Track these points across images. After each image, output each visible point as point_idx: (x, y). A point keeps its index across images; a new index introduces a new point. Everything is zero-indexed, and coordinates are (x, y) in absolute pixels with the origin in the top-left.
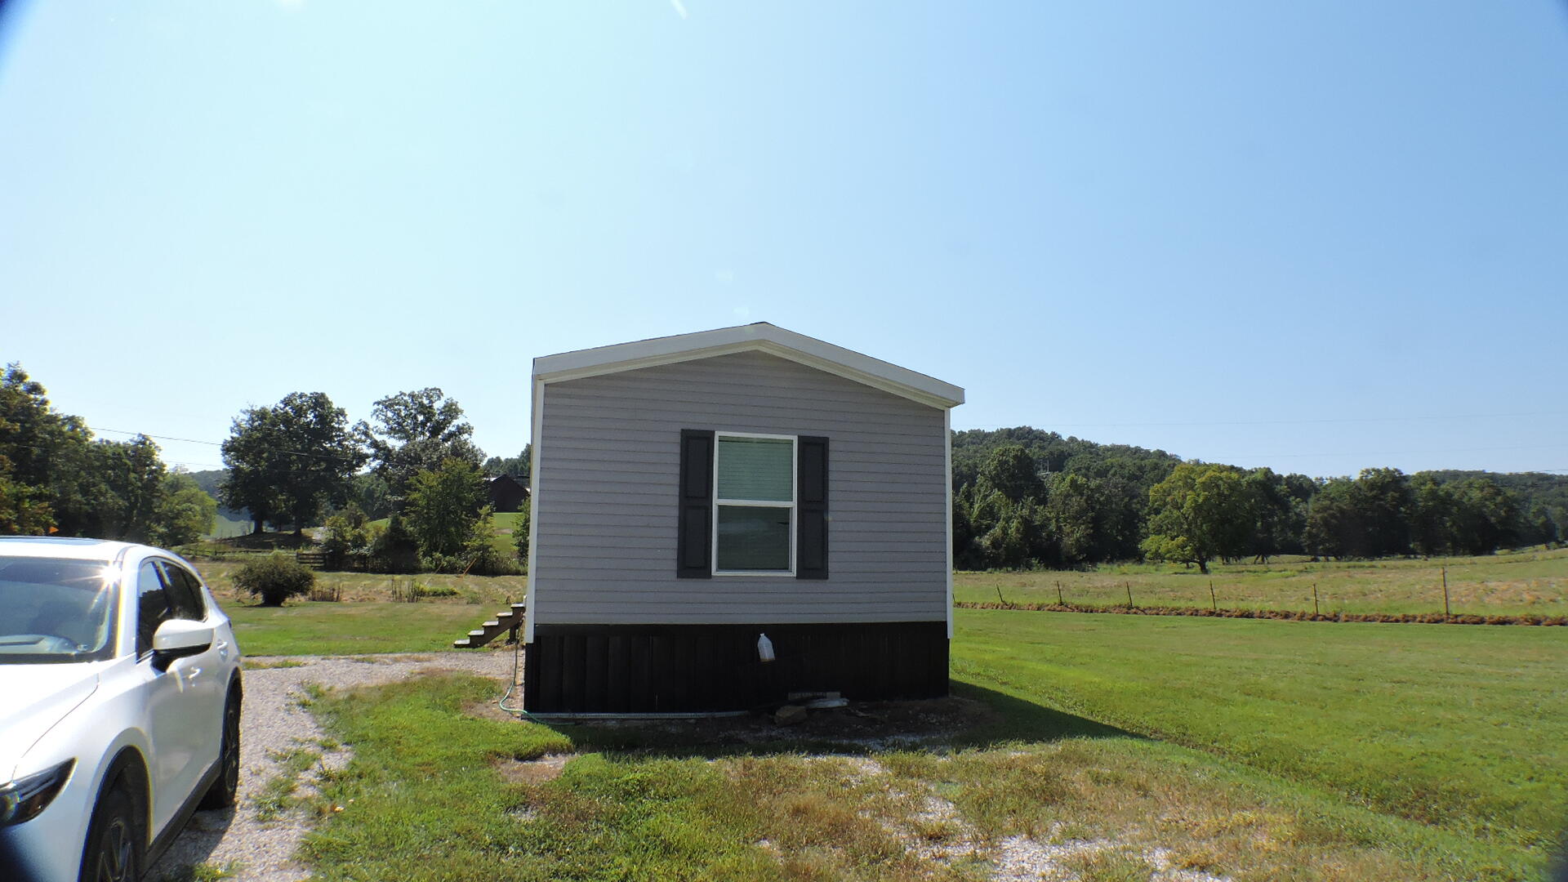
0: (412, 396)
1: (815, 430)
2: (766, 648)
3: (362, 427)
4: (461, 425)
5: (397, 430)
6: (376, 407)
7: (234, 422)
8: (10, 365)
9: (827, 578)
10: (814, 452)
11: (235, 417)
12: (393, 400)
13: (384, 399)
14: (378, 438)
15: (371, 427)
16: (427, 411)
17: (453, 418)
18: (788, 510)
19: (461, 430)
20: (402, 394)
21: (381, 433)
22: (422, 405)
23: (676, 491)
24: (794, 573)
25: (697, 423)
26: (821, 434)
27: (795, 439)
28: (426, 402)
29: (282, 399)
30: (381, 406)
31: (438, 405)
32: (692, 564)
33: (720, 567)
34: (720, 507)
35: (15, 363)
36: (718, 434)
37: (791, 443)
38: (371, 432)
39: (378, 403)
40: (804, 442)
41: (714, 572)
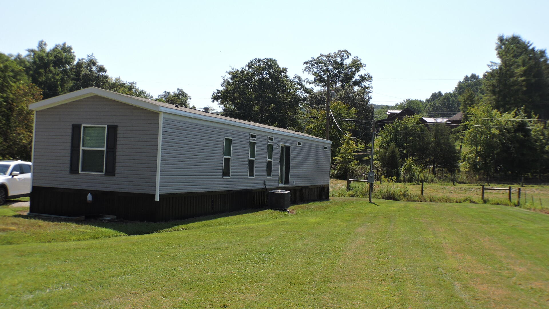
0: (328, 56)
1: (113, 123)
2: (89, 197)
3: (296, 80)
4: (363, 75)
5: (319, 80)
6: (305, 66)
7: (223, 79)
8: (88, 56)
9: (115, 176)
10: (113, 130)
11: (224, 76)
12: (316, 60)
13: (311, 59)
14: (308, 86)
15: (303, 79)
16: (339, 66)
17: (357, 70)
18: (104, 151)
19: (363, 79)
20: (322, 55)
21: (310, 83)
22: (335, 62)
23: (70, 144)
24: (104, 174)
25: (76, 122)
26: (116, 124)
27: (106, 126)
28: (339, 59)
29: (247, 63)
30: (308, 65)
31: (348, 61)
32: (74, 170)
33: (82, 170)
34: (83, 150)
35: (91, 54)
36: (83, 125)
37: (105, 127)
38: (303, 83)
39: (306, 63)
40: (109, 127)
41: (80, 172)
